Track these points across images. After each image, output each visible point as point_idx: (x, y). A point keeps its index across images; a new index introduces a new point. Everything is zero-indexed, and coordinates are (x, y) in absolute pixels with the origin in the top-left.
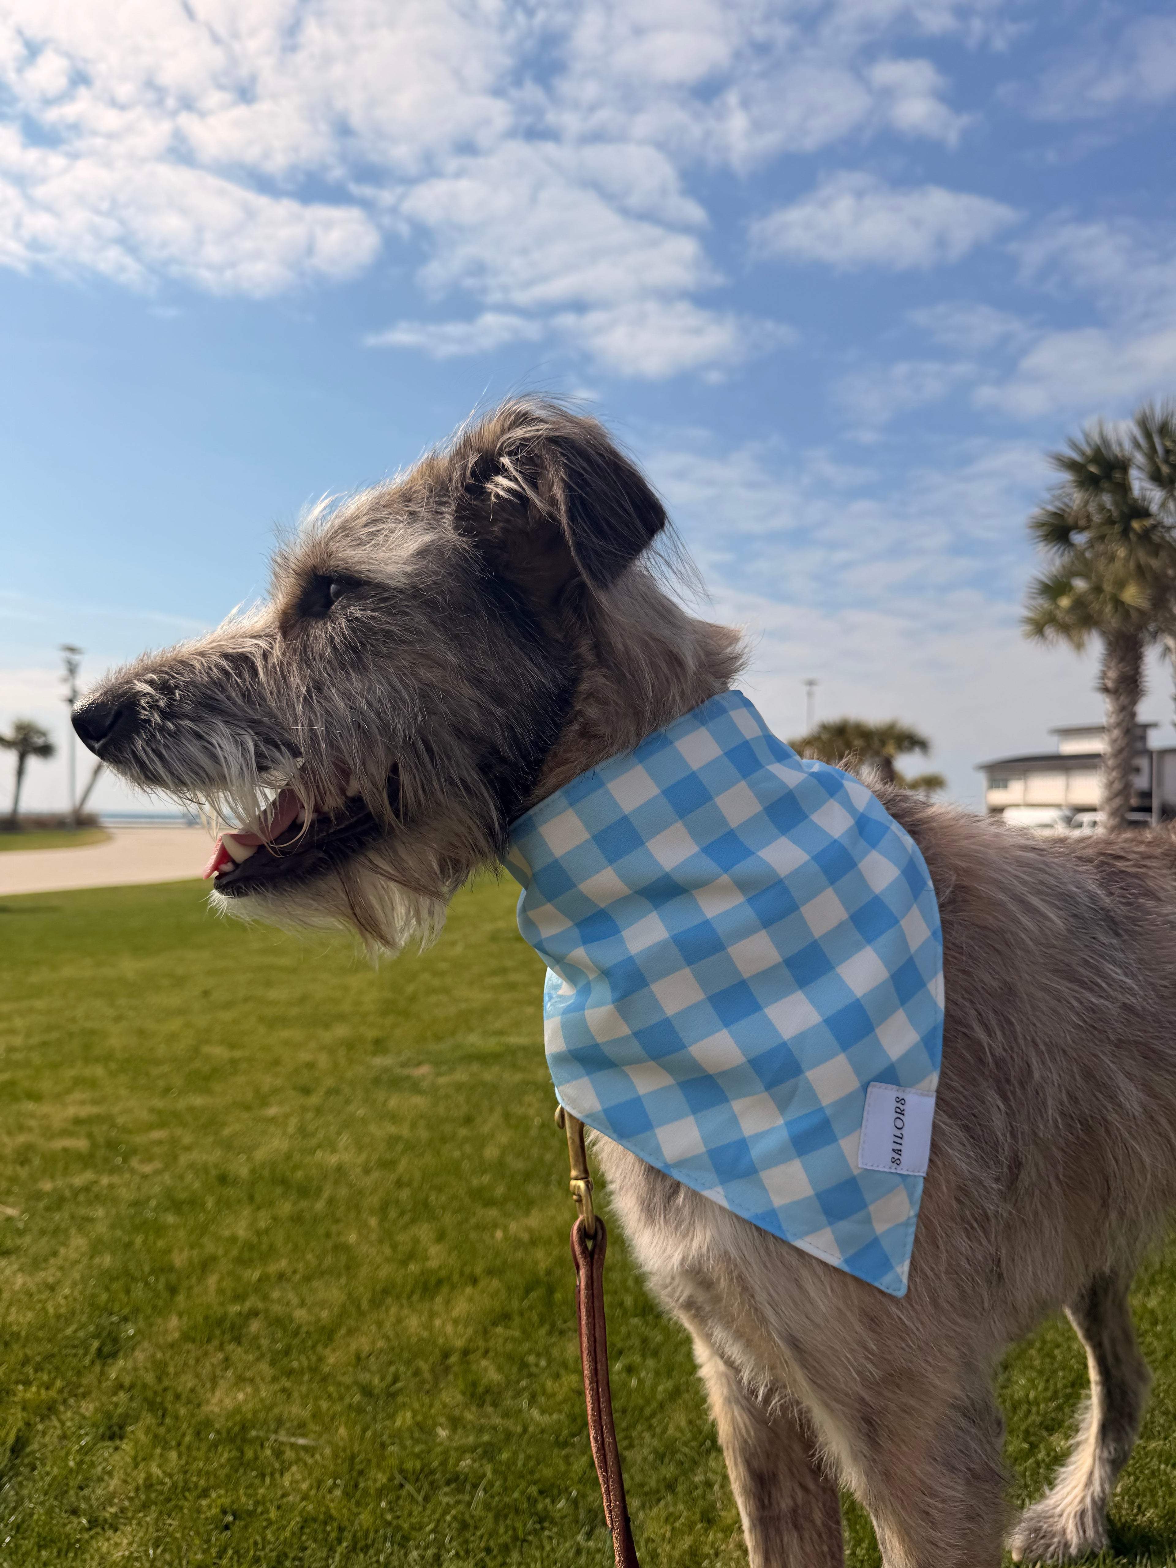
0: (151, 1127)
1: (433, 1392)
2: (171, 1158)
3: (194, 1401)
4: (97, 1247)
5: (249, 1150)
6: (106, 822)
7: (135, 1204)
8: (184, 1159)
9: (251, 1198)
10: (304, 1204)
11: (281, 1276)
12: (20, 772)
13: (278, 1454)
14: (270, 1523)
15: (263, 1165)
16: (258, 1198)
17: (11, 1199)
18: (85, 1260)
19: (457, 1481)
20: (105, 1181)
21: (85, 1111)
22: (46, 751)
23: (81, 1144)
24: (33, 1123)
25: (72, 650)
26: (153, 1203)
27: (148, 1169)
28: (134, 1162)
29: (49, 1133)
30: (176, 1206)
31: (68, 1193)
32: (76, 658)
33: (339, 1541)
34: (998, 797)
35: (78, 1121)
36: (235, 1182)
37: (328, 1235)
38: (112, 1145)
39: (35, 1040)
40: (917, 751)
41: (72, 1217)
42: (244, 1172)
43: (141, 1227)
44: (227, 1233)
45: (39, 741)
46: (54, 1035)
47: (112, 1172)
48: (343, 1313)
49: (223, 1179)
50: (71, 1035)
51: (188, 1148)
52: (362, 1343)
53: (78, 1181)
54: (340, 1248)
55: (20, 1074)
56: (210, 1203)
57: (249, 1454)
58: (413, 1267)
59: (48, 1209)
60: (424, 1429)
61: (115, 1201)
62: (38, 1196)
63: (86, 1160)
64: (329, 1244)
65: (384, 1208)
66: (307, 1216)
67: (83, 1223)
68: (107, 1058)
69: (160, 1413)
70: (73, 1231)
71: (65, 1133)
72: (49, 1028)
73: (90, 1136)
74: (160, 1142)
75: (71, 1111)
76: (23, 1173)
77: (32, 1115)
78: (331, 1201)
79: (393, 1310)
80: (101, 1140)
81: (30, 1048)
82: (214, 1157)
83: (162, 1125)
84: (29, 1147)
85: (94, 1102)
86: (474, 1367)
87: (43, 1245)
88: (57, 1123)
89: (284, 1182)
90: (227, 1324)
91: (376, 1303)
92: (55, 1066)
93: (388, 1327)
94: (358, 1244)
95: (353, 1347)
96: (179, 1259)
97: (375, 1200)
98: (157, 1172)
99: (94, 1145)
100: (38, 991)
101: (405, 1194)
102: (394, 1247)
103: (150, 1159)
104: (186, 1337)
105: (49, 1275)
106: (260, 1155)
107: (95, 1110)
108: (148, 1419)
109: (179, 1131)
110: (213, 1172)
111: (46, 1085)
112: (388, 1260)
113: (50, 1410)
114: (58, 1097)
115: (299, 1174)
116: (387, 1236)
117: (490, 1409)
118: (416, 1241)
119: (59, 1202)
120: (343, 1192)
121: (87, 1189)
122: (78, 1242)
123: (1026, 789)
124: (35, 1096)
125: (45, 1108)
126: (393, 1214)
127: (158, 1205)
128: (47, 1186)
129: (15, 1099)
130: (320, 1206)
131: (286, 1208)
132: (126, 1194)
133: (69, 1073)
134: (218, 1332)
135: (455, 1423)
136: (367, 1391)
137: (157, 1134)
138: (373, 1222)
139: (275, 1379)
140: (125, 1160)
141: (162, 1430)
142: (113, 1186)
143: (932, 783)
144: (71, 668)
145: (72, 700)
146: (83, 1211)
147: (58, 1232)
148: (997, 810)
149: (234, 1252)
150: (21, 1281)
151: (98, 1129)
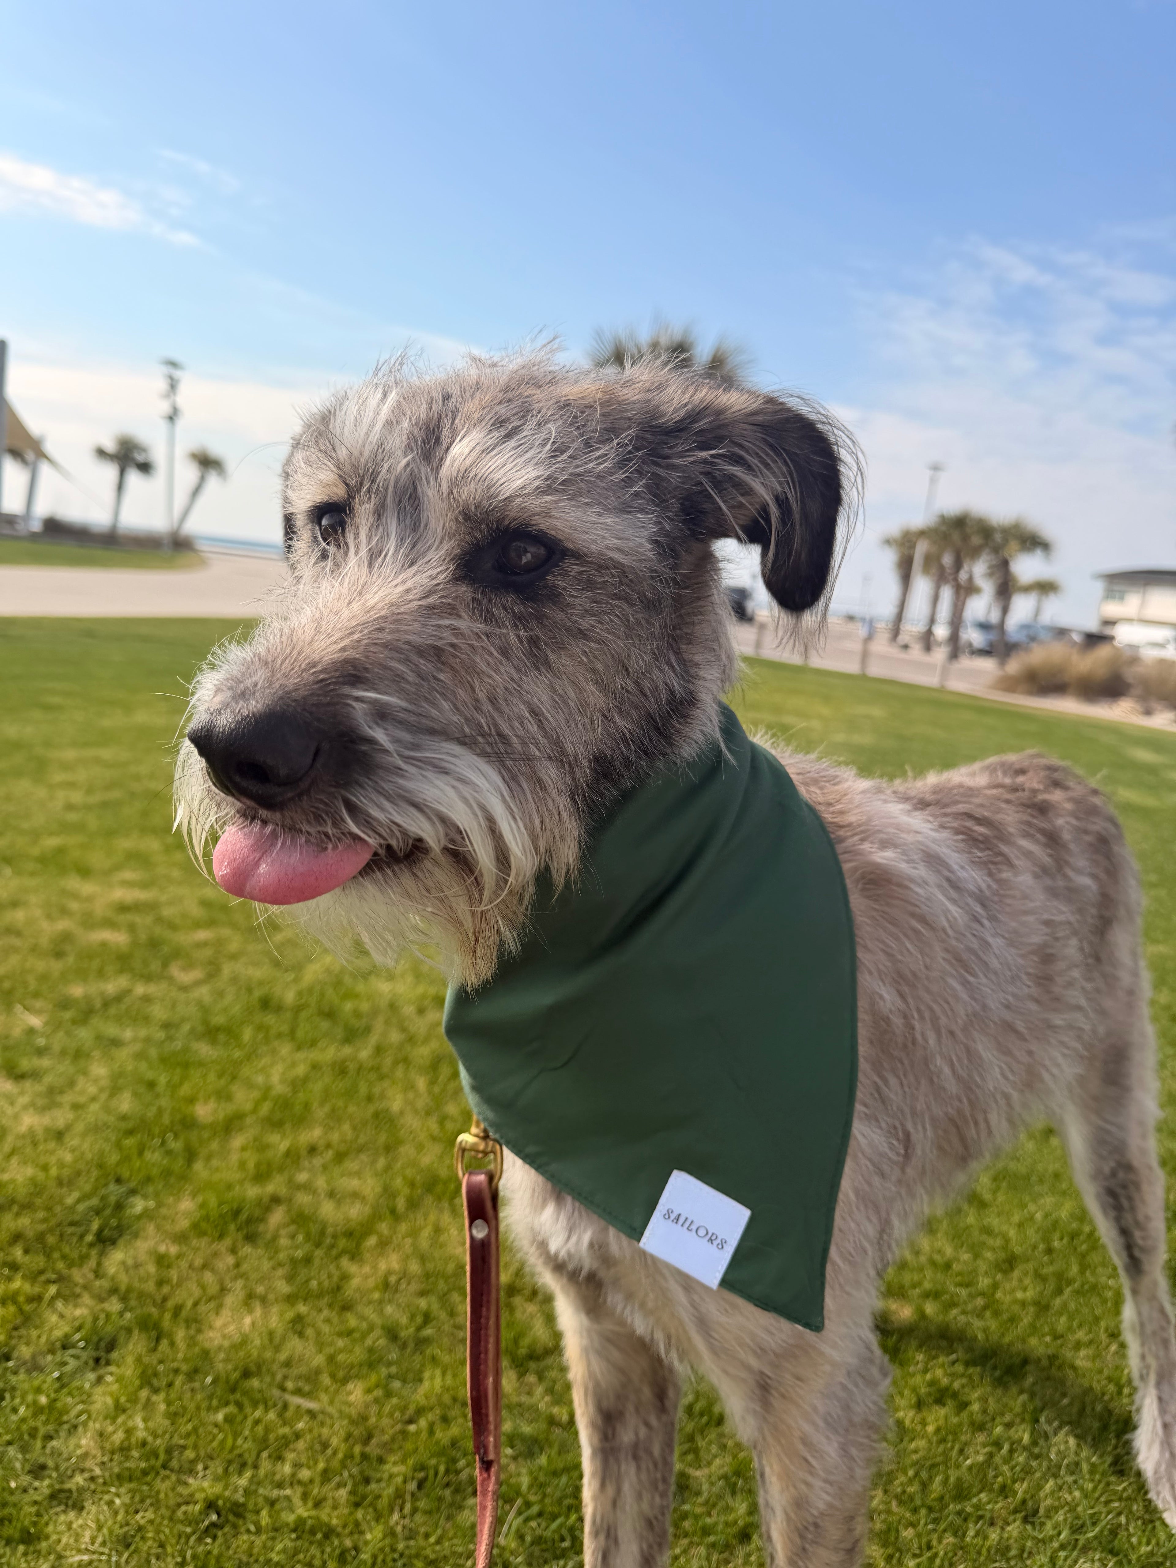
0: (198, 925)
2: (213, 971)
3: (195, 1322)
4: (118, 1082)
5: (298, 968)
6: (202, 546)
7: (167, 1026)
8: (227, 970)
9: (292, 1033)
10: (347, 1050)
11: (312, 1150)
12: (120, 487)
15: (310, 990)
16: (300, 1034)
17: (38, 1004)
18: (104, 1096)
20: (140, 989)
21: (131, 896)
22: (145, 468)
23: (118, 938)
24: (74, 906)
25: (173, 364)
26: (186, 1027)
27: (186, 978)
28: (175, 970)
29: (89, 922)
30: (211, 1033)
31: (98, 1004)
32: (177, 374)
34: (1112, 609)
35: (123, 908)
36: (279, 1009)
37: (369, 1099)
38: (154, 944)
39: (96, 798)
40: (1039, 552)
41: (99, 1038)
42: (290, 997)
43: (169, 1059)
44: (260, 1079)
45: (140, 458)
46: (116, 794)
47: (148, 978)
48: (376, 1216)
49: (266, 1004)
50: (133, 795)
51: (234, 957)
52: (393, 1262)
53: (111, 987)
54: (382, 1117)
55: (72, 840)
56: (247, 1034)
59: (74, 1022)
61: (147, 1019)
62: (65, 1004)
63: (124, 961)
64: (371, 1109)
66: (352, 1066)
67: (109, 1046)
69: (154, 1334)
70: (96, 1054)
71: (105, 922)
72: (110, 786)
73: (132, 928)
74: (204, 944)
75: (120, 894)
76: (56, 966)
77: (75, 896)
78: (379, 1050)
79: (432, 1217)
80: (143, 937)
81: (88, 808)
82: (259, 972)
83: (211, 923)
84: (66, 937)
85: (144, 885)
86: (518, 1315)
87: (62, 1071)
88: (99, 909)
89: (330, 1014)
90: (243, 1217)
91: (414, 1203)
92: (110, 833)
93: (424, 1242)
94: (402, 1113)
95: (383, 1266)
96: (204, 1111)
98: (198, 983)
99: (135, 944)
100: (106, 738)
103: (189, 966)
104: (197, 1229)
105: (61, 1117)
106: (309, 975)
107: (141, 895)
108: (139, 1343)
109: (226, 932)
110: (257, 994)
111: (97, 859)
112: (434, 1139)
114: (106, 875)
115: (348, 1006)
117: (531, 1378)
119: (86, 1013)
120: (395, 1037)
121: (119, 998)
122: (100, 1070)
123: (1143, 604)
124: (83, 870)
125: (87, 888)
127: (192, 1031)
128: (77, 991)
129: (63, 870)
130: (364, 1054)
131: (329, 1053)
132: (158, 1012)
133: (125, 844)
134: (232, 1227)
136: (392, 1334)
137: (202, 935)
138: (421, 1083)
139: (291, 1299)
140: (165, 965)
141: (153, 1359)
142: (147, 999)
143: (1045, 588)
144: (173, 385)
145: (172, 417)
146: (111, 1030)
147: (79, 1055)
148: (1109, 623)
149: (265, 1109)
150: (29, 1121)
151: (143, 921)
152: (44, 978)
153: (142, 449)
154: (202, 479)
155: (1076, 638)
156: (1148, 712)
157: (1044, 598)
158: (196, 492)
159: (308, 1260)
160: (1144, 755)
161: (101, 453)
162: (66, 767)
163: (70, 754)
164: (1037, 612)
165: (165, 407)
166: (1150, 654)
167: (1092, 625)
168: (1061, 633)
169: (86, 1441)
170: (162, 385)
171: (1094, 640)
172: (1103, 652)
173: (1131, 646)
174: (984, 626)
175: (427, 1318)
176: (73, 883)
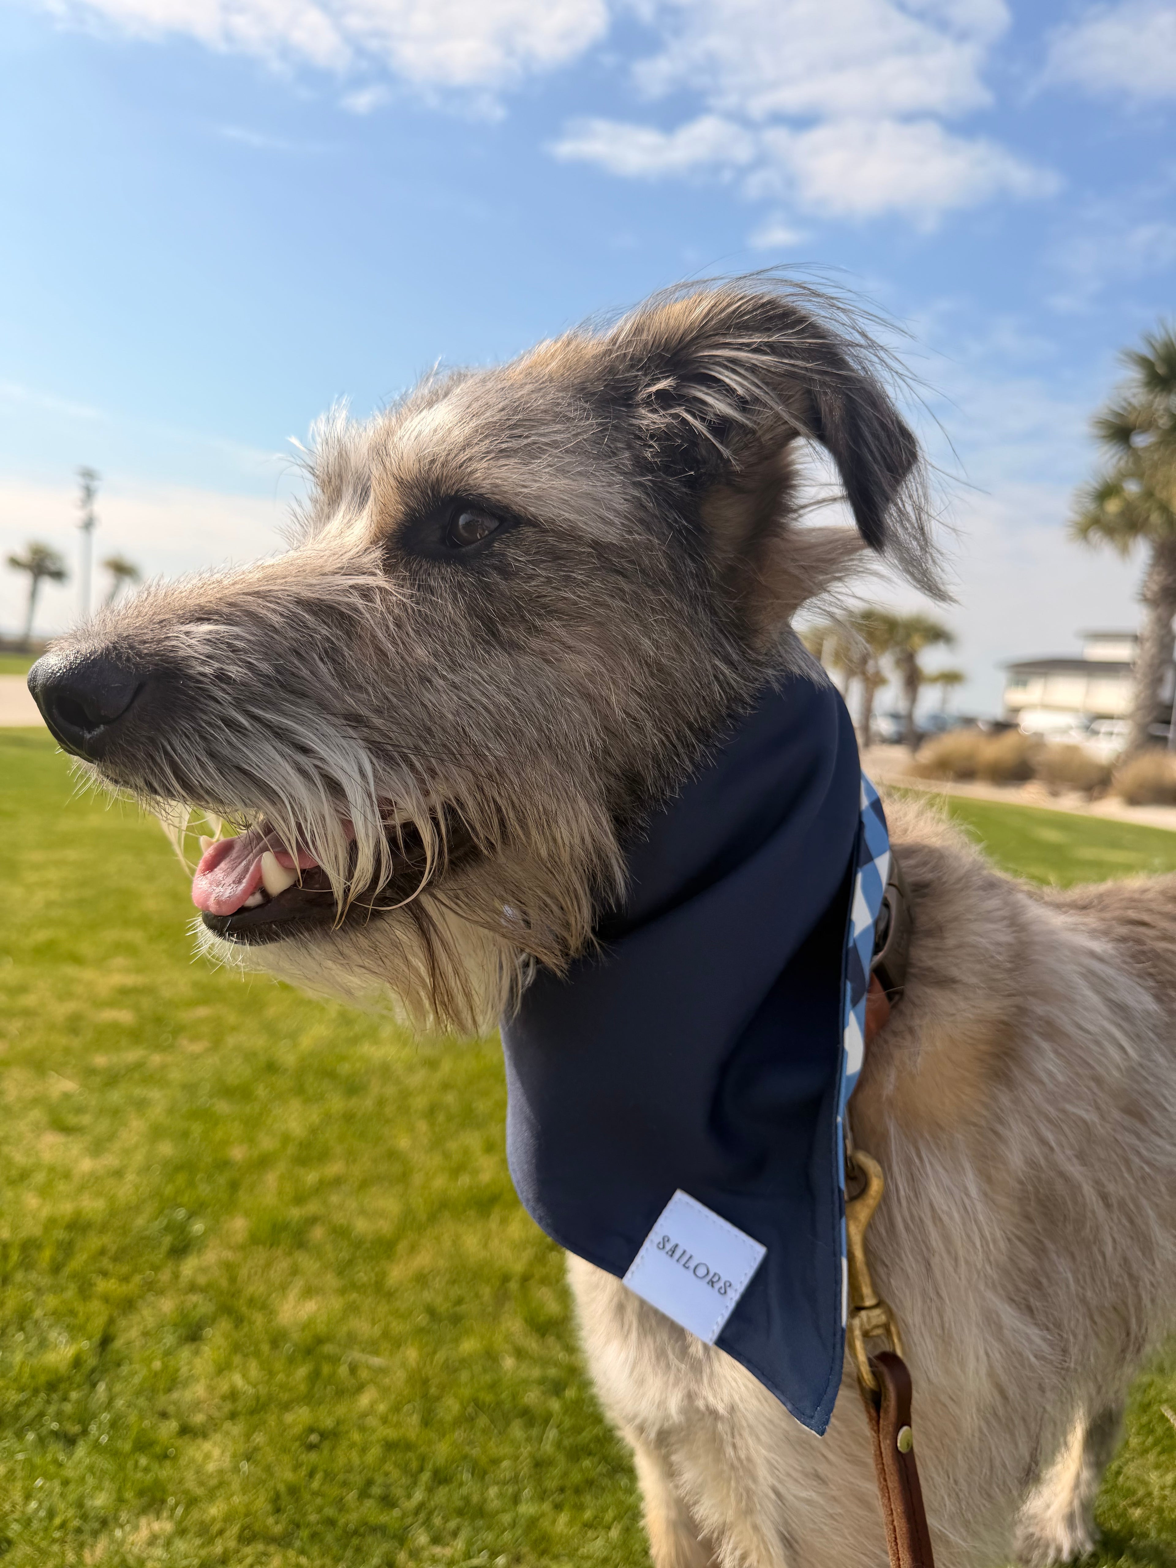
0: (195, 1003)
1: (496, 1317)
2: (217, 1044)
3: (268, 1307)
4: (157, 1133)
5: (293, 1036)
7: (188, 1087)
8: (231, 1041)
9: (301, 1089)
10: (353, 1101)
11: (339, 1180)
12: (33, 595)
13: (353, 1369)
14: (352, 1445)
15: (309, 1054)
16: (308, 1090)
17: (69, 1070)
18: (146, 1144)
19: (528, 1416)
20: (156, 1059)
21: (130, 980)
22: (58, 575)
23: (124, 1016)
24: (79, 990)
25: (89, 474)
26: (205, 1088)
27: (195, 1048)
28: (184, 1042)
29: (96, 1003)
30: (227, 1092)
31: (122, 1071)
32: (94, 484)
33: (421, 1469)
34: (1018, 696)
35: (123, 991)
36: (283, 1071)
37: (379, 1140)
38: (159, 1020)
39: (72, 895)
40: (942, 645)
41: (129, 1098)
42: (291, 1060)
43: (197, 1114)
44: (281, 1128)
45: (53, 568)
47: (161, 1049)
48: (401, 1229)
49: (272, 1068)
51: (234, 1029)
52: (423, 1260)
53: (129, 1057)
54: (392, 1155)
55: (61, 933)
56: (261, 1091)
57: (326, 1369)
58: (465, 1180)
59: (104, 1086)
60: (491, 1356)
61: (169, 1082)
62: (90, 1072)
63: (135, 1036)
64: (383, 1148)
65: (431, 1112)
66: (358, 1115)
67: (141, 1105)
68: (143, 922)
69: (235, 1317)
70: (131, 1111)
71: (111, 1004)
73: (137, 1008)
74: (205, 1021)
75: (118, 979)
76: (76, 1043)
77: (77, 982)
78: (380, 1101)
80: (148, 1015)
81: (67, 904)
82: (259, 1042)
83: (205, 1002)
84: (78, 1016)
85: (139, 970)
86: (534, 1295)
87: (103, 1126)
88: (103, 991)
89: (330, 1074)
90: (291, 1229)
91: (433, 1218)
92: (93, 927)
93: (447, 1243)
94: (410, 1150)
96: (238, 1153)
97: (420, 1102)
98: (206, 1052)
99: (142, 1019)
100: (67, 840)
101: (450, 1098)
102: (447, 1155)
103: (195, 1038)
104: (254, 1239)
105: (114, 1160)
106: (306, 1042)
108: (224, 1324)
109: (222, 1010)
110: (261, 1059)
111: (85, 948)
112: (440, 1169)
113: (128, 1305)
114: (100, 962)
116: (437, 1143)
118: (466, 1151)
119: (112, 1079)
120: (390, 1091)
121: (139, 1066)
122: (137, 1123)
123: (1046, 692)
124: (77, 959)
125: (88, 974)
126: (441, 1118)
127: (211, 1091)
128: (100, 1060)
130: (368, 1105)
131: (336, 1104)
132: (175, 1075)
134: (283, 1238)
135: (520, 1353)
136: (431, 1312)
137: (202, 1012)
138: (422, 1125)
139: (342, 1291)
140: (174, 1038)
141: (239, 1335)
142: (164, 1067)
143: (951, 678)
144: (89, 493)
145: (88, 525)
146: (138, 1092)
147: (116, 1113)
148: (1016, 710)
149: (291, 1150)
150: (86, 1165)
151: (146, 1002)
152: (67, 1051)
153: (56, 558)
155: (982, 726)
156: (1055, 794)
157: (949, 688)
159: (350, 1262)
160: (1051, 835)
161: (15, 563)
162: (37, 867)
163: (37, 856)
164: (944, 701)
165: (79, 515)
166: (1056, 740)
167: (999, 713)
168: (968, 722)
169: (199, 1390)
170: (77, 494)
171: (1002, 727)
172: (1009, 740)
173: (1035, 734)
174: (895, 716)
175: (459, 1301)
176: (70, 970)
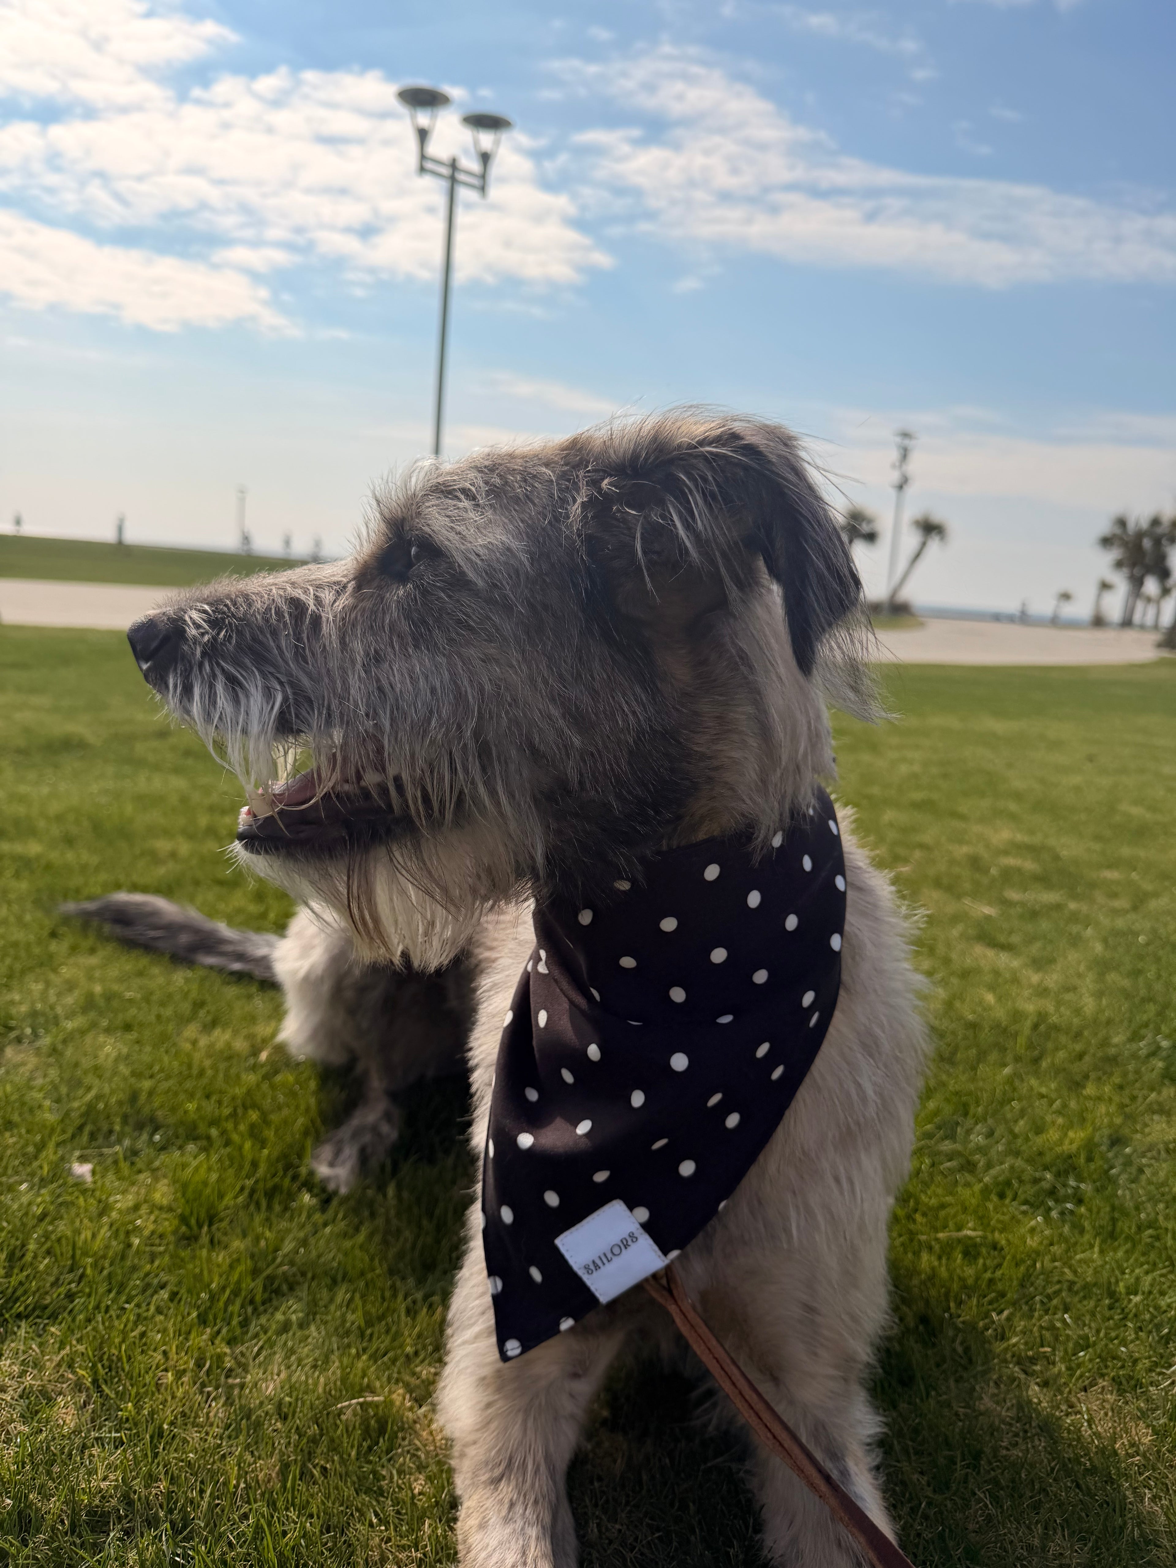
22: (871, 537)
25: (906, 435)
32: (910, 443)
45: (865, 528)
144: (905, 453)
145: (902, 485)
153: (870, 521)
154: (924, 544)
158: (917, 556)
165: (895, 476)
170: (894, 455)
